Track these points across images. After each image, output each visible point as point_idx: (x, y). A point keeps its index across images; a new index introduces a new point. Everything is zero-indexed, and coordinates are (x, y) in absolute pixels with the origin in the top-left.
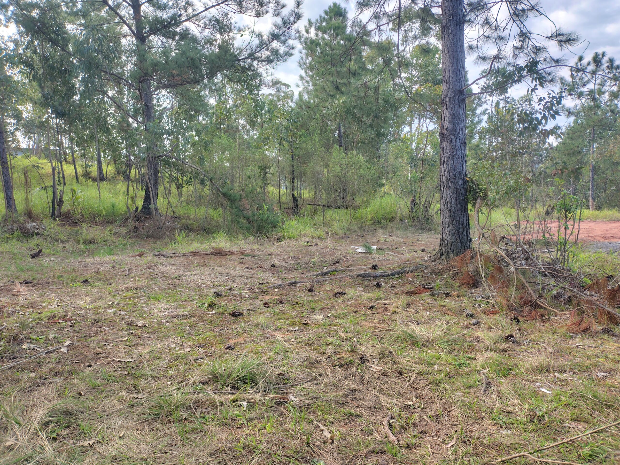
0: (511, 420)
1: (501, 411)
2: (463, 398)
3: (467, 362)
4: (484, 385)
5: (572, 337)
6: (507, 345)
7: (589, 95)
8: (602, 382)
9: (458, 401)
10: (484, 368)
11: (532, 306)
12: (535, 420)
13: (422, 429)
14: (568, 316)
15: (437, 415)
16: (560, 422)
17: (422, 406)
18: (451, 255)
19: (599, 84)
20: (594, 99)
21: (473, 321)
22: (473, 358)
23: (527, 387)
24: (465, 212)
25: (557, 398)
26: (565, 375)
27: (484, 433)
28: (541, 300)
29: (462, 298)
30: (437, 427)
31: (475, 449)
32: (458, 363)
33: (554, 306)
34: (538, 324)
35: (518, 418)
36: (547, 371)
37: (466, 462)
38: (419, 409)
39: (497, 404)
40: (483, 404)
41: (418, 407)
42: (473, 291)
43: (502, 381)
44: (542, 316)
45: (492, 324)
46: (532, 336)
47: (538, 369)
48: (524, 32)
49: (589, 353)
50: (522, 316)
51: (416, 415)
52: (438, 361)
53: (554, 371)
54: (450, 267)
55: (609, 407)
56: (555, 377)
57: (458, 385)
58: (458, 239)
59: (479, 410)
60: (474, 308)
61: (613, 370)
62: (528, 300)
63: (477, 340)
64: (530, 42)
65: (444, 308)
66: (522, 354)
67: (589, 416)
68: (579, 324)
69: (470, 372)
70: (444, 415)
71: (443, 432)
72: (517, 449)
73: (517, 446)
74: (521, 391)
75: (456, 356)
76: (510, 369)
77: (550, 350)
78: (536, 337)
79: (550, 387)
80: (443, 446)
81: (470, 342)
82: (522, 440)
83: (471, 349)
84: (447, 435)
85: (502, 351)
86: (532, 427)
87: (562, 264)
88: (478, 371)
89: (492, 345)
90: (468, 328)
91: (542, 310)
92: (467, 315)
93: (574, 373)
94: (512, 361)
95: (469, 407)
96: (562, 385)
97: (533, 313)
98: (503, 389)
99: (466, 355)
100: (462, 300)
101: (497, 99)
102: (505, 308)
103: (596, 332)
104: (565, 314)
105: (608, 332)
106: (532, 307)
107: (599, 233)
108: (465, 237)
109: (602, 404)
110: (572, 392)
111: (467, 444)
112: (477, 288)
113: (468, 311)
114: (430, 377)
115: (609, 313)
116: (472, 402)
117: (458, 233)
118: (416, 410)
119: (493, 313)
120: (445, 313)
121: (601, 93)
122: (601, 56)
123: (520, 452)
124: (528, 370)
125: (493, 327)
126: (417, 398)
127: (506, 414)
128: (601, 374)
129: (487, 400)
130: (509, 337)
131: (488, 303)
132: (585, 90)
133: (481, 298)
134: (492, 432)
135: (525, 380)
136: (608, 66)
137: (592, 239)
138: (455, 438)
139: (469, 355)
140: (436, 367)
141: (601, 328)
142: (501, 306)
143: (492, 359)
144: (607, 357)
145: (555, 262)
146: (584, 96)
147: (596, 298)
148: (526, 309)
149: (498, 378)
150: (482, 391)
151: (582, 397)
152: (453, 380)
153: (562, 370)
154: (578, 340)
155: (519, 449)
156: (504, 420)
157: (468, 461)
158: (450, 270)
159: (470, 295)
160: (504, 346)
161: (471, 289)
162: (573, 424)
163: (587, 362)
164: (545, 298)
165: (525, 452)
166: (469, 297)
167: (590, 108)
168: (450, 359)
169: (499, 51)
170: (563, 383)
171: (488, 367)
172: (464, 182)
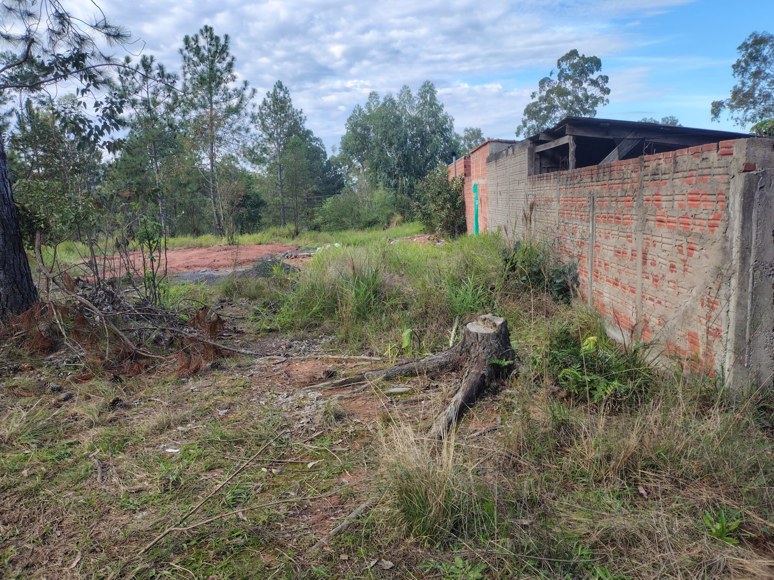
0: (143, 499)
1: (129, 494)
2: (75, 498)
3: (69, 450)
4: (99, 470)
5: (184, 382)
6: (114, 414)
7: (143, 104)
8: (225, 420)
9: (70, 504)
10: (93, 450)
11: (131, 358)
12: (170, 487)
13: (26, 562)
14: (175, 359)
15: (44, 535)
16: (196, 478)
17: (18, 532)
18: (9, 314)
19: (153, 94)
20: (149, 110)
21: (62, 396)
22: (75, 442)
23: (151, 454)
24: (20, 251)
25: (186, 453)
26: (189, 425)
27: (115, 529)
28: (141, 349)
29: (38, 370)
30: (48, 551)
31: (109, 553)
32: (57, 455)
33: (157, 352)
34: (144, 378)
35: (151, 493)
36: (169, 427)
37: (101, 575)
38: (14, 538)
39: (122, 488)
40: (104, 494)
41: (11, 537)
42: (51, 356)
43: (120, 457)
44: (147, 367)
45: (88, 392)
46: (142, 394)
47: (158, 430)
48: (61, 12)
49: (206, 394)
50: (124, 373)
51: (12, 548)
52: (26, 464)
53: (176, 426)
54: (10, 331)
55: (237, 443)
56: (179, 431)
57: (64, 484)
58: (16, 290)
59: (101, 504)
60: (60, 378)
61: (232, 404)
62: (125, 353)
63: (75, 417)
64: (70, 27)
65: (16, 390)
66: (135, 418)
67: (223, 460)
68: (188, 366)
69: (77, 462)
70: (54, 530)
71: (59, 553)
72: (159, 529)
73: (158, 525)
74: (145, 461)
75: (50, 448)
76: (126, 440)
77: (166, 404)
78: (146, 393)
79: (175, 444)
80: (66, 569)
81: (66, 423)
82: (162, 516)
83: (70, 431)
84: (66, 553)
85: (110, 422)
86: (169, 497)
87: (154, 302)
88: (87, 457)
89: (97, 418)
90: (59, 407)
91: (144, 361)
92: (53, 390)
93: (197, 420)
94: (125, 430)
95: (88, 505)
96: (188, 438)
97: (136, 366)
98: (123, 467)
99: (64, 442)
100: (39, 372)
101: (27, 97)
102: (101, 368)
103: (206, 370)
104: (171, 359)
105: (217, 367)
106: (132, 360)
107: (181, 263)
108: (27, 286)
109: (231, 442)
110: (199, 441)
111: (97, 552)
112: (56, 351)
113: (52, 385)
114: (20, 488)
115: (214, 346)
116: (89, 498)
117: (15, 281)
118: (8, 542)
119: (87, 379)
120: (19, 396)
121: (156, 104)
122: (149, 61)
123: (164, 529)
124: (146, 435)
125: (92, 395)
126: (6, 525)
127: (135, 494)
128: (222, 413)
129: (107, 488)
130: (115, 403)
131: (76, 367)
132: (138, 97)
133: (65, 363)
134: (125, 523)
135: (147, 447)
136: (159, 74)
137: (175, 271)
138: (79, 553)
139: (69, 441)
140: (25, 472)
141: (209, 364)
142: (94, 367)
143: (101, 436)
144: (223, 393)
145: (145, 301)
146: (138, 105)
147: (196, 334)
148: (127, 363)
149: (114, 455)
150: (98, 479)
151: (211, 442)
152: (55, 480)
153: (184, 422)
154: (190, 383)
155: (161, 528)
156: (136, 502)
157: (104, 571)
158: (12, 335)
159: (49, 363)
160: (112, 415)
161: (48, 354)
162: (209, 475)
163: (206, 404)
164: (145, 346)
165: (169, 527)
166: (49, 366)
167: (147, 120)
168: (44, 454)
169: (29, 31)
170: (188, 434)
171: (98, 447)
172: (12, 210)
